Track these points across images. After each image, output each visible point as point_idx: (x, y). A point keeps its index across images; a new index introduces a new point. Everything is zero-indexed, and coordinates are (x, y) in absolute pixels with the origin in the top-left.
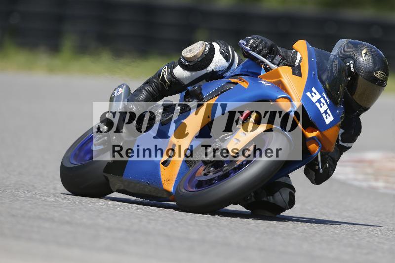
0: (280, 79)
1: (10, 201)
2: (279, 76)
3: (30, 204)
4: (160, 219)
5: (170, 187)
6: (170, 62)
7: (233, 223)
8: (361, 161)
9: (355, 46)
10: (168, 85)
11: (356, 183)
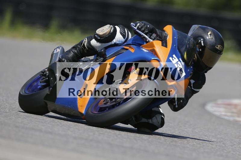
0: (154, 48)
1: (16, 118)
2: (153, 46)
3: (27, 120)
4: (106, 133)
5: (83, 110)
6: (89, 36)
7: (151, 138)
8: (230, 105)
9: (204, 29)
10: (87, 50)
11: (226, 118)
